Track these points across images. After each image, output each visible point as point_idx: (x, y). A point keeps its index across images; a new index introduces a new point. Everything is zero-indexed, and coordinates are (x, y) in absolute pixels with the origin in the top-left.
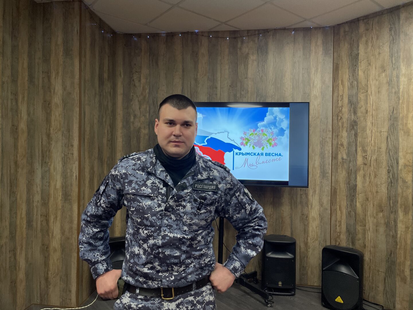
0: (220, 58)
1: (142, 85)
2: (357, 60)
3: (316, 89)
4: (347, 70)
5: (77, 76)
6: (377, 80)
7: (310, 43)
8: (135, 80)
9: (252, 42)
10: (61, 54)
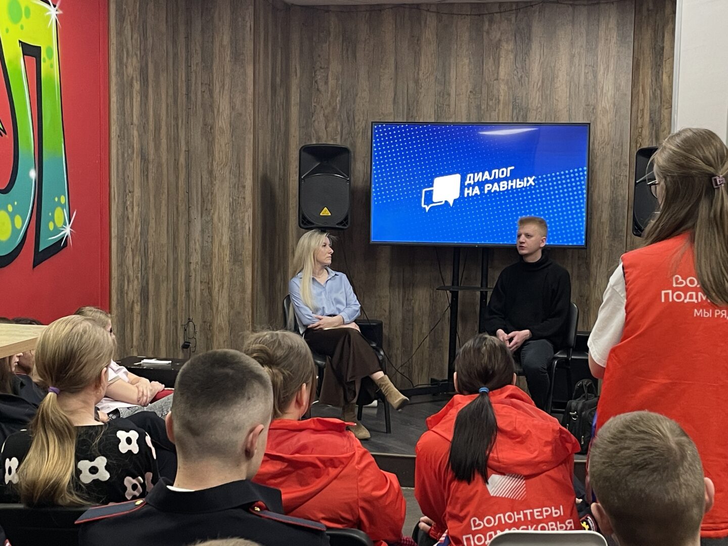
0: (456, 47)
1: (330, 90)
2: (662, 57)
3: (606, 99)
4: (650, 71)
5: (250, 91)
7: (598, 25)
8: (319, 81)
9: (506, 21)
10: (228, 59)
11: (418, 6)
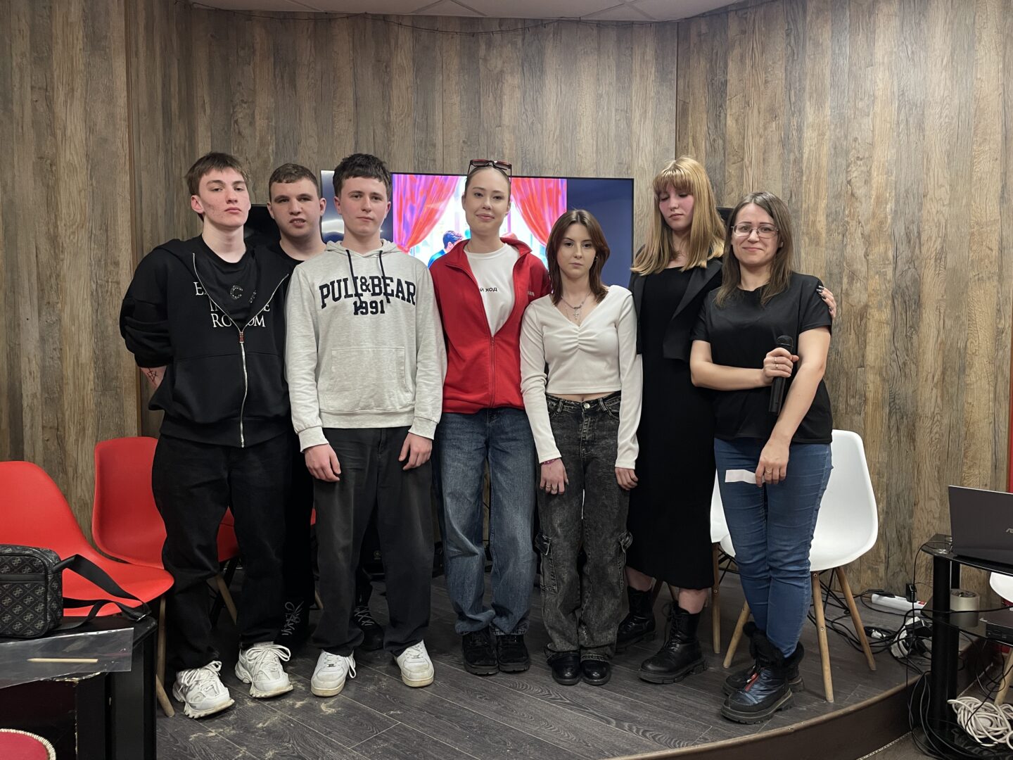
0: (441, 78)
1: (258, 134)
2: (724, 95)
3: (643, 154)
4: (705, 116)
5: (122, 100)
6: (761, 137)
7: (631, 56)
8: (240, 120)
9: (510, 45)
10: (80, 46)
11: (385, 18)
